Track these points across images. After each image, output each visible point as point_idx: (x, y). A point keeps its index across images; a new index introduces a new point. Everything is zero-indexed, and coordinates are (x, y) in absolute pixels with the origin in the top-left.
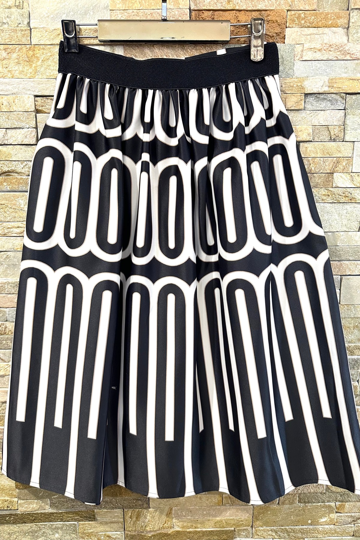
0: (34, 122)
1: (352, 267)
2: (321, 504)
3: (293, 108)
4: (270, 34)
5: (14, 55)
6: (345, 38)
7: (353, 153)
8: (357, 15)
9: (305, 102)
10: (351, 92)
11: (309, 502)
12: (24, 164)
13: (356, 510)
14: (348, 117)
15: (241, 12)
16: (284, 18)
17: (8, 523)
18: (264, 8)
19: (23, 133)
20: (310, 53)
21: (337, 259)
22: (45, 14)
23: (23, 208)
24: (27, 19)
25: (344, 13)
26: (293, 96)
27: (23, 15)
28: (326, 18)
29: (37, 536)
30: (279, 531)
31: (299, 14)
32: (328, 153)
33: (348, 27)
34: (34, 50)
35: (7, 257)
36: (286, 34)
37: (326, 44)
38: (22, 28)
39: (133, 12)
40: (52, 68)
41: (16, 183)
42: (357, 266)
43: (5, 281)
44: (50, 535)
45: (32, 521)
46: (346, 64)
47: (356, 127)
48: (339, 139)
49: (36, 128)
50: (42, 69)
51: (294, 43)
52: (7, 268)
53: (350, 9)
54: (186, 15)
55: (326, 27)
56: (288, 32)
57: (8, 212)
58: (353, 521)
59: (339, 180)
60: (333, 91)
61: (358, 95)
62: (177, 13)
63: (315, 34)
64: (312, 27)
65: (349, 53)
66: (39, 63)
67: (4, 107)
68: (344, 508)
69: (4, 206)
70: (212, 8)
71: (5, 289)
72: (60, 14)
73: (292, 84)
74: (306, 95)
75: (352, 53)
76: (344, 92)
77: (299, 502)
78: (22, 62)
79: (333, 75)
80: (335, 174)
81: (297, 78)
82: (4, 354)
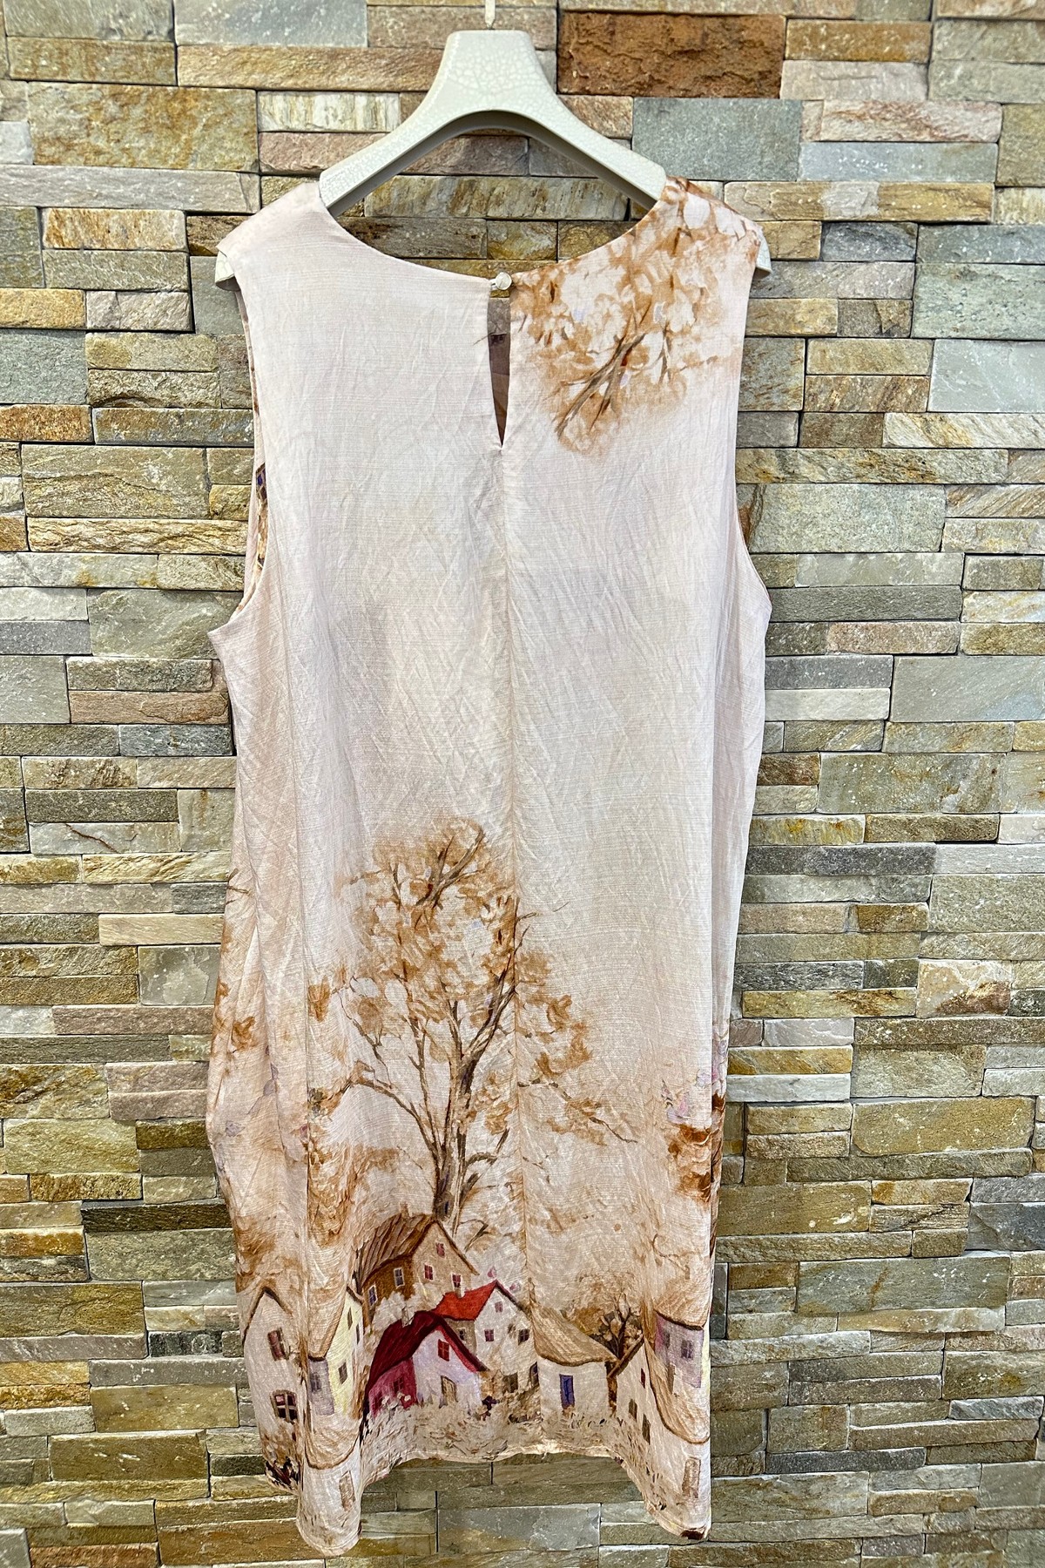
0: (185, 277)
1: (921, 636)
2: (842, 1183)
3: (794, 256)
4: (746, 74)
5: (137, 112)
6: (920, 90)
7: (931, 367)
8: (949, 34)
9: (823, 241)
10: (930, 219)
11: (810, 1180)
12: (159, 379)
13: (917, 1197)
14: (922, 279)
15: (678, 19)
16: (778, 37)
17: (119, 1229)
18: (733, 10)
19: (157, 302)
20: (836, 123)
21: (886, 616)
22: (210, 10)
23: (158, 485)
24: (167, 22)
25: (919, 28)
26: (794, 228)
27: (157, 12)
28: (878, 39)
29: (187, 1260)
30: (742, 1245)
31: (816, 28)
32: (872, 365)
33: (929, 62)
34: (185, 100)
35: (120, 602)
36: (783, 74)
37: (874, 102)
38: (155, 44)
39: (423, 12)
40: (228, 145)
41: (142, 425)
42: (934, 633)
43: (115, 660)
44: (216, 1257)
45: (176, 1225)
46: (920, 153)
47: (939, 303)
48: (899, 332)
49: (189, 291)
50: (205, 147)
51: (800, 97)
52: (118, 628)
53: (933, 18)
54: (550, 22)
55: (877, 60)
56: (787, 69)
57: (120, 495)
58: (911, 1222)
59: (897, 430)
60: (888, 215)
61: (946, 228)
62: (526, 17)
63: (848, 77)
64: (844, 60)
65: (927, 126)
66: (197, 131)
67: (112, 240)
68: (890, 1193)
69: (111, 479)
70: (609, 7)
71: (115, 679)
72: (248, 11)
73: (793, 198)
74: (827, 225)
75: (936, 125)
76: (914, 218)
77: (791, 1178)
78: (154, 128)
79: (889, 178)
80: (888, 415)
81: (805, 182)
82: (112, 833)
